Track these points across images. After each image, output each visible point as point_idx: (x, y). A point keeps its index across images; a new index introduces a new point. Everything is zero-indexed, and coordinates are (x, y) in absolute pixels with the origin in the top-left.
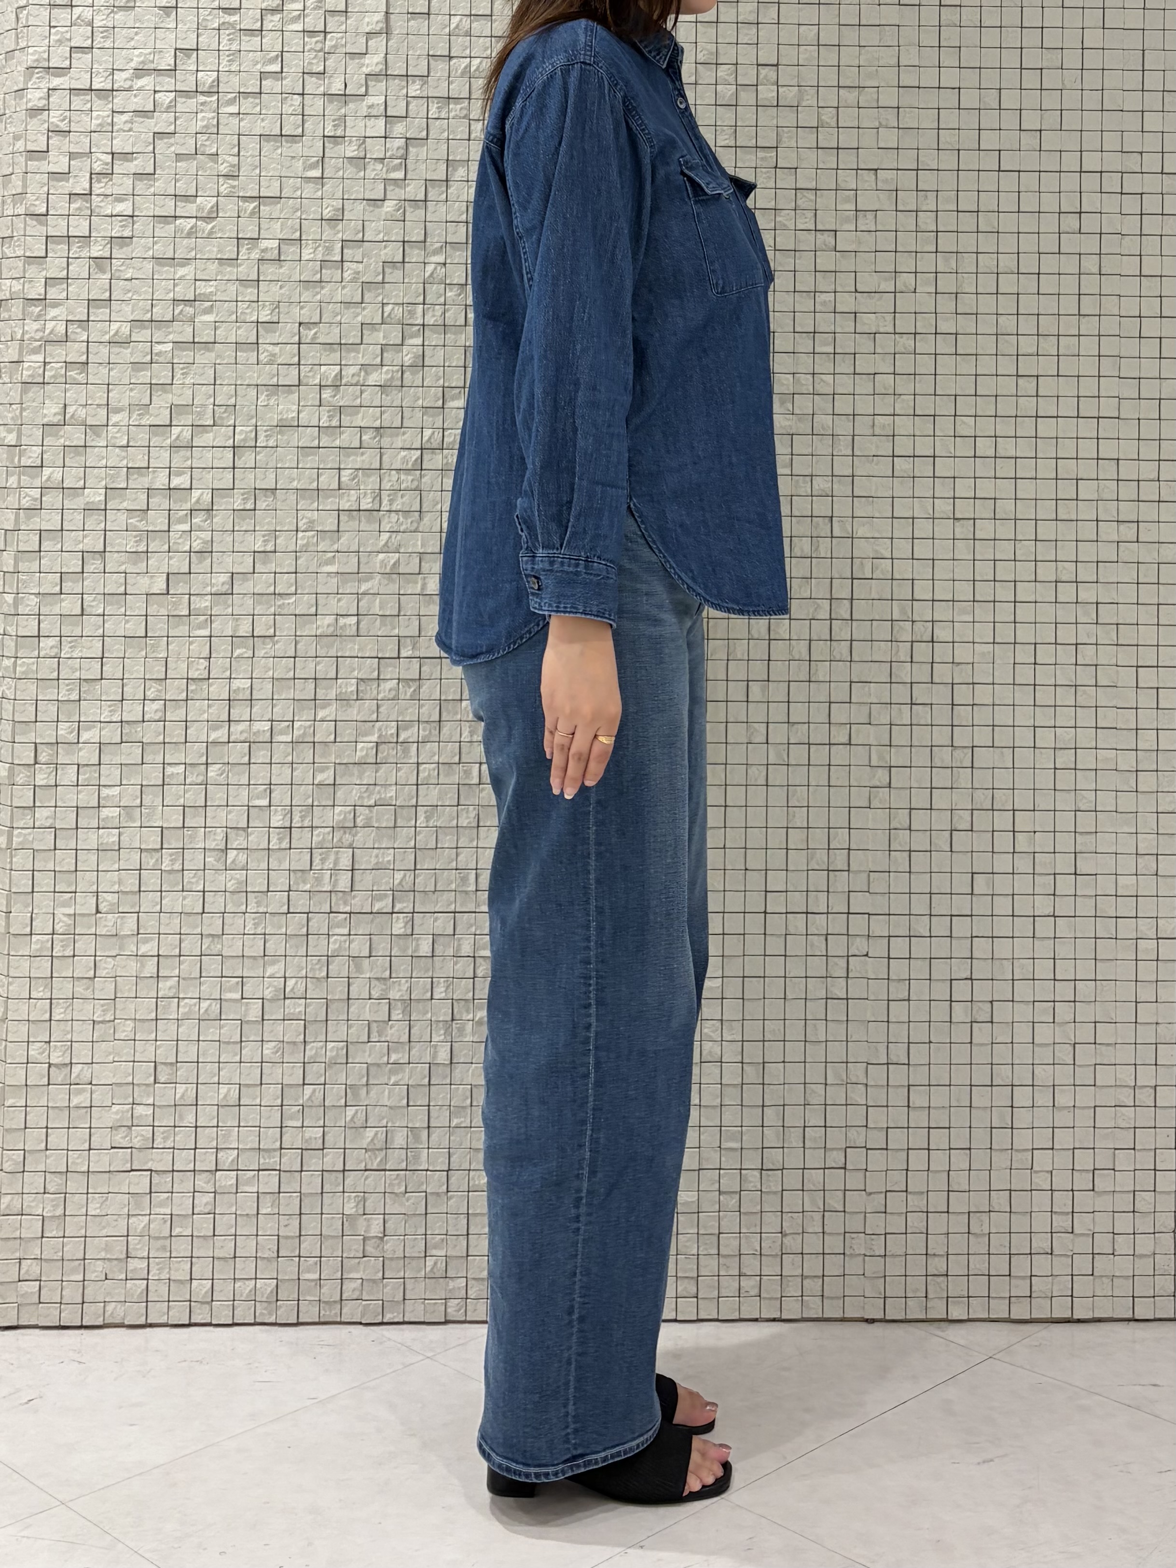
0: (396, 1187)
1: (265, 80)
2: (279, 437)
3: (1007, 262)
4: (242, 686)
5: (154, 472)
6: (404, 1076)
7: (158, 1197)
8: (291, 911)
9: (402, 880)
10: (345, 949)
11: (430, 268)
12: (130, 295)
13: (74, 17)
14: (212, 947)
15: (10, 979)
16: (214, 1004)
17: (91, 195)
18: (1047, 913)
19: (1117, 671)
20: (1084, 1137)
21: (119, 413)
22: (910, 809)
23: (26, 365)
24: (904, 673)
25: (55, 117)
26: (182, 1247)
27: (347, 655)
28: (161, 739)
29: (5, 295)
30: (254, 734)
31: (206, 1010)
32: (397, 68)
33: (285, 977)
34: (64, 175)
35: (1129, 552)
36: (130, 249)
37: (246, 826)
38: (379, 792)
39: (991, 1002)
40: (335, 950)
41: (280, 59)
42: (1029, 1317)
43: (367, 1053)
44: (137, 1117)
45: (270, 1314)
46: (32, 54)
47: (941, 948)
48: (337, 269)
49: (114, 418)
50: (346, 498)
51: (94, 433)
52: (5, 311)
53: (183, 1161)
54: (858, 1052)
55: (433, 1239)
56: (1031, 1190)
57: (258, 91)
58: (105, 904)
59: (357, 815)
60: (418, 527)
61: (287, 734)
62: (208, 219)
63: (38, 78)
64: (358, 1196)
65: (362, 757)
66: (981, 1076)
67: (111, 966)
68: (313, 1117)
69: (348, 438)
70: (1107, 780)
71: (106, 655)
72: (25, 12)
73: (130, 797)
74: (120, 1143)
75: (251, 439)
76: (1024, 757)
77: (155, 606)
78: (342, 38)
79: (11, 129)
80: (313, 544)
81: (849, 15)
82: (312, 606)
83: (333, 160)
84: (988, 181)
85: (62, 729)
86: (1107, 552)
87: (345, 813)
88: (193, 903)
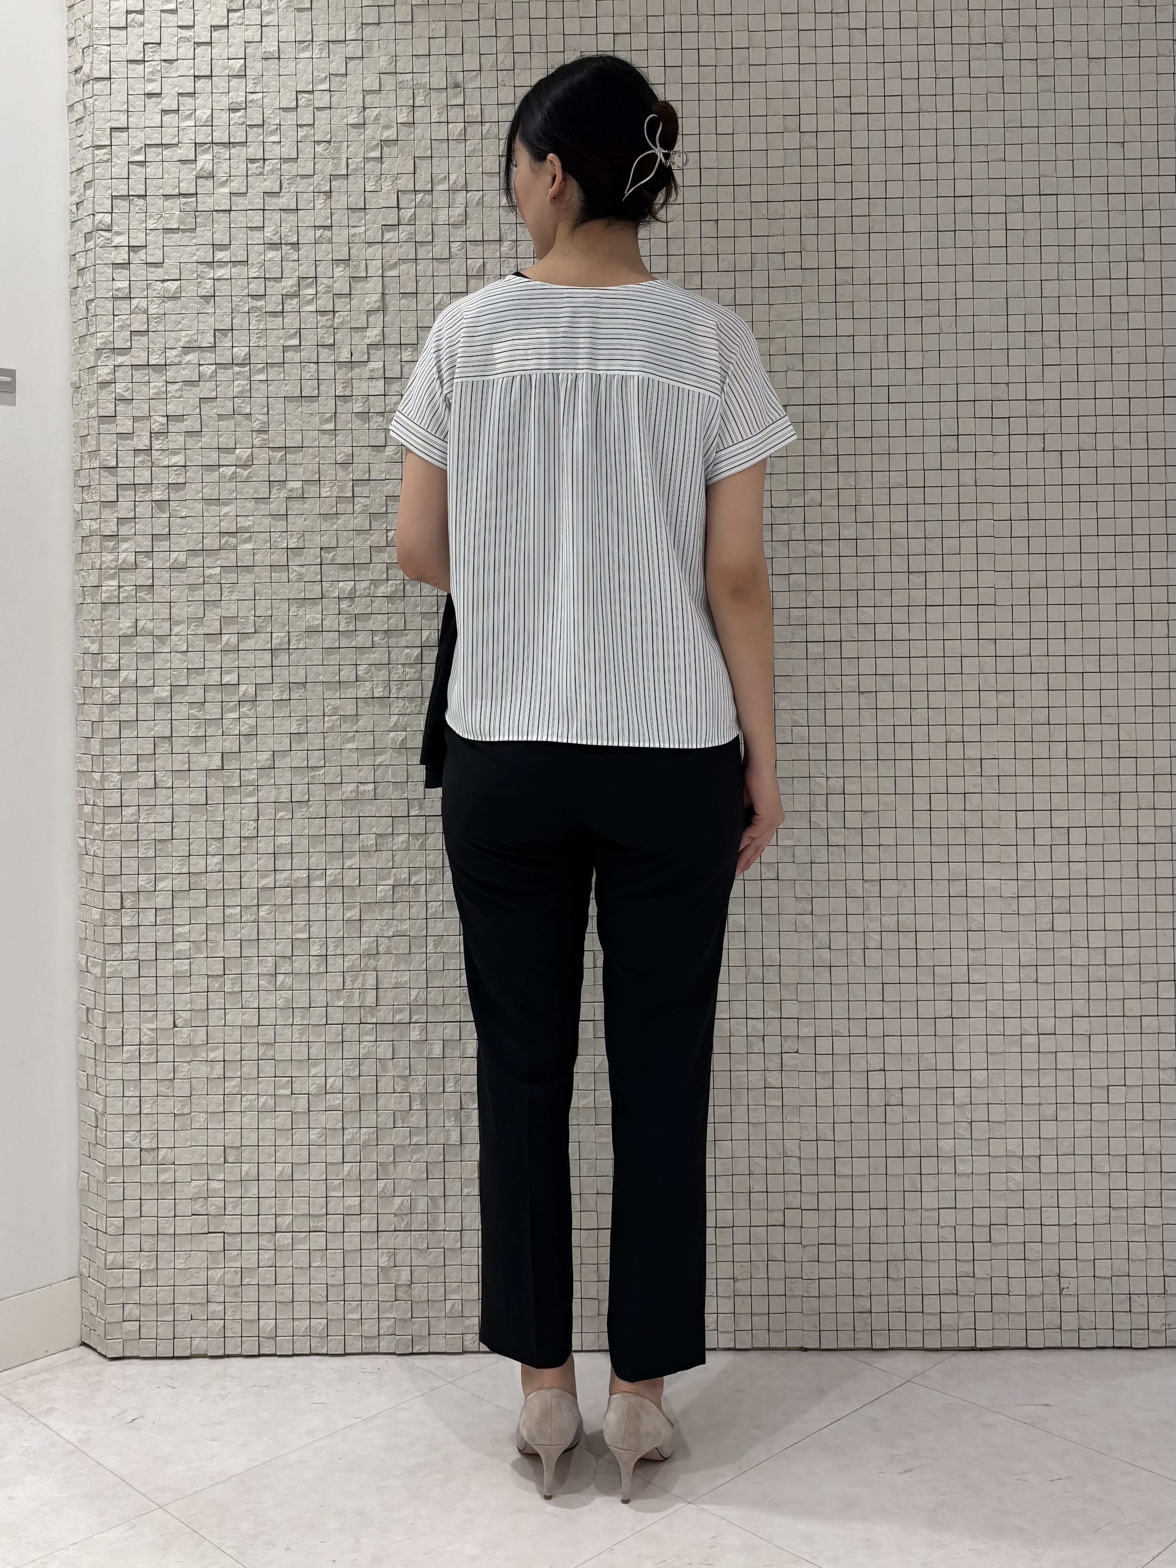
0: (420, 1244)
1: (287, 352)
2: (307, 640)
3: (898, 478)
4: (284, 842)
5: (209, 671)
6: (423, 1155)
7: (231, 1254)
8: (329, 1022)
9: (416, 997)
10: (373, 1053)
12: (185, 530)
13: (133, 307)
14: (267, 1053)
15: (107, 1082)
16: (270, 1099)
17: (151, 450)
18: (946, 1015)
19: (1000, 815)
20: (982, 1198)
21: (179, 625)
22: (830, 932)
23: (104, 589)
24: (821, 820)
25: (120, 388)
26: (251, 1294)
27: (367, 815)
28: (221, 886)
29: (86, 533)
30: (295, 880)
31: (264, 1104)
32: (393, 339)
33: (326, 1077)
34: (130, 435)
35: (1007, 716)
36: (183, 492)
37: (291, 955)
38: (396, 926)
39: (902, 1089)
40: (365, 1054)
41: (298, 335)
42: (939, 1347)
43: (393, 1138)
44: (212, 1190)
45: (322, 1347)
46: (100, 338)
47: (859, 1045)
48: (350, 503)
50: (362, 690)
51: (160, 641)
52: (86, 546)
53: (249, 1224)
54: (793, 1131)
55: (451, 1286)
56: (938, 1242)
57: (282, 361)
58: (180, 1020)
59: (379, 944)
61: (320, 880)
62: (245, 466)
63: (105, 357)
64: (390, 1252)
65: (382, 898)
66: (895, 1149)
67: (187, 1070)
68: (352, 1189)
69: (362, 639)
70: (994, 905)
71: (175, 820)
72: (93, 304)
73: (198, 933)
74: (198, 1211)
75: (285, 643)
76: (924, 888)
77: (213, 779)
78: (347, 315)
79: (86, 399)
80: (337, 726)
81: (760, 279)
82: (338, 777)
83: (343, 416)
84: (881, 411)
85: (142, 880)
86: (989, 716)
87: (370, 943)
88: (250, 1017)
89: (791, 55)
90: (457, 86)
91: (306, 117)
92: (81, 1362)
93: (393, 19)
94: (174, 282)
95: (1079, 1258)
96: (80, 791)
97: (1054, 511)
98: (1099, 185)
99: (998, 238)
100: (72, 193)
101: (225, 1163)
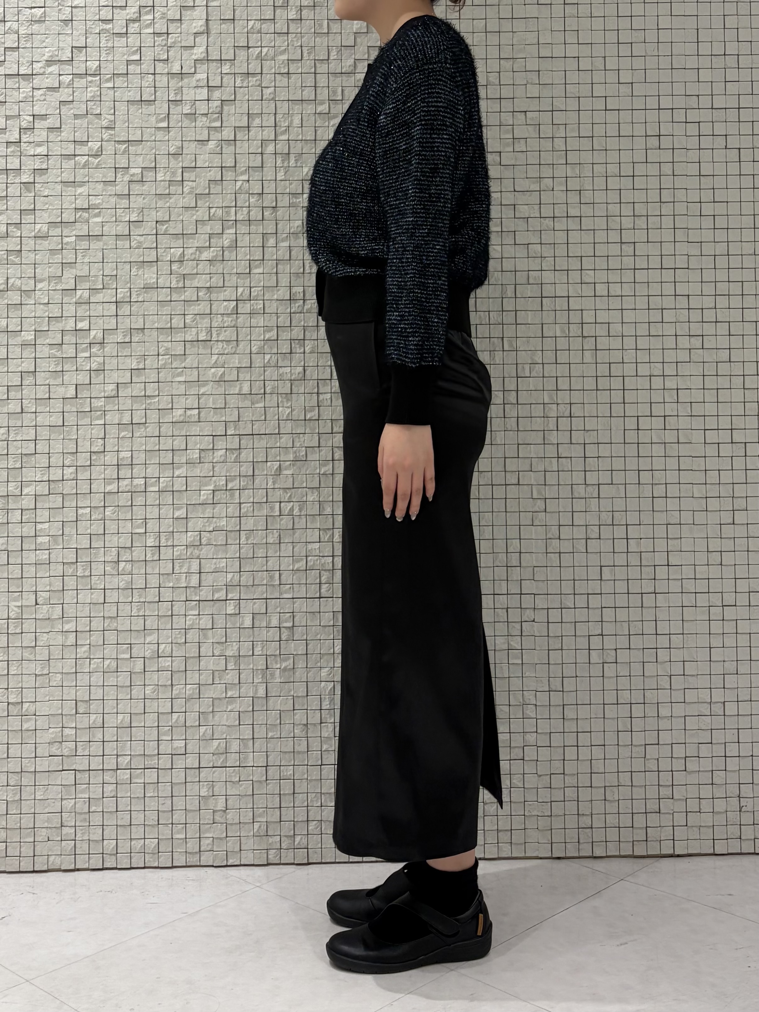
0: (233, 778)
1: (130, 65)
2: (145, 295)
3: (613, 169)
4: (126, 456)
5: (66, 320)
6: (236, 706)
7: (81, 787)
8: (161, 600)
9: (231, 579)
10: (196, 624)
11: (239, 184)
12: (47, 206)
13: (6, 28)
14: (111, 625)
16: (113, 662)
17: (20, 142)
18: (650, 591)
19: (692, 433)
20: (679, 736)
21: (42, 282)
22: (560, 525)
24: (553, 438)
26: (96, 819)
27: (192, 434)
28: (74, 491)
30: (135, 486)
31: (108, 666)
32: (215, 55)
33: (158, 644)
34: (3, 130)
35: (697, 355)
36: (46, 176)
37: (130, 546)
38: (216, 523)
39: (616, 650)
40: (190, 625)
41: (139, 52)
42: (645, 854)
43: (212, 692)
44: (66, 736)
45: (154, 861)
47: (581, 615)
48: (179, 186)
49: (39, 286)
50: (189, 333)
51: (27, 296)
53: (96, 763)
54: (530, 684)
55: (258, 811)
56: (645, 771)
57: (126, 72)
58: (41, 599)
59: (202, 537)
60: (236, 351)
61: (155, 486)
62: (96, 156)
64: (209, 784)
65: (205, 500)
66: (610, 698)
67: (45, 639)
68: (179, 734)
69: (189, 294)
70: (686, 504)
71: (38, 438)
73: (56, 529)
74: (55, 753)
75: (127, 297)
76: (632, 491)
77: (69, 406)
78: (179, 37)
80: (169, 363)
81: (505, 12)
82: (170, 403)
83: (175, 116)
84: (599, 117)
85: (11, 487)
86: (683, 356)
87: (194, 536)
88: (98, 597)
94: (39, 9)
95: (755, 782)
97: (733, 195)
101: (76, 714)
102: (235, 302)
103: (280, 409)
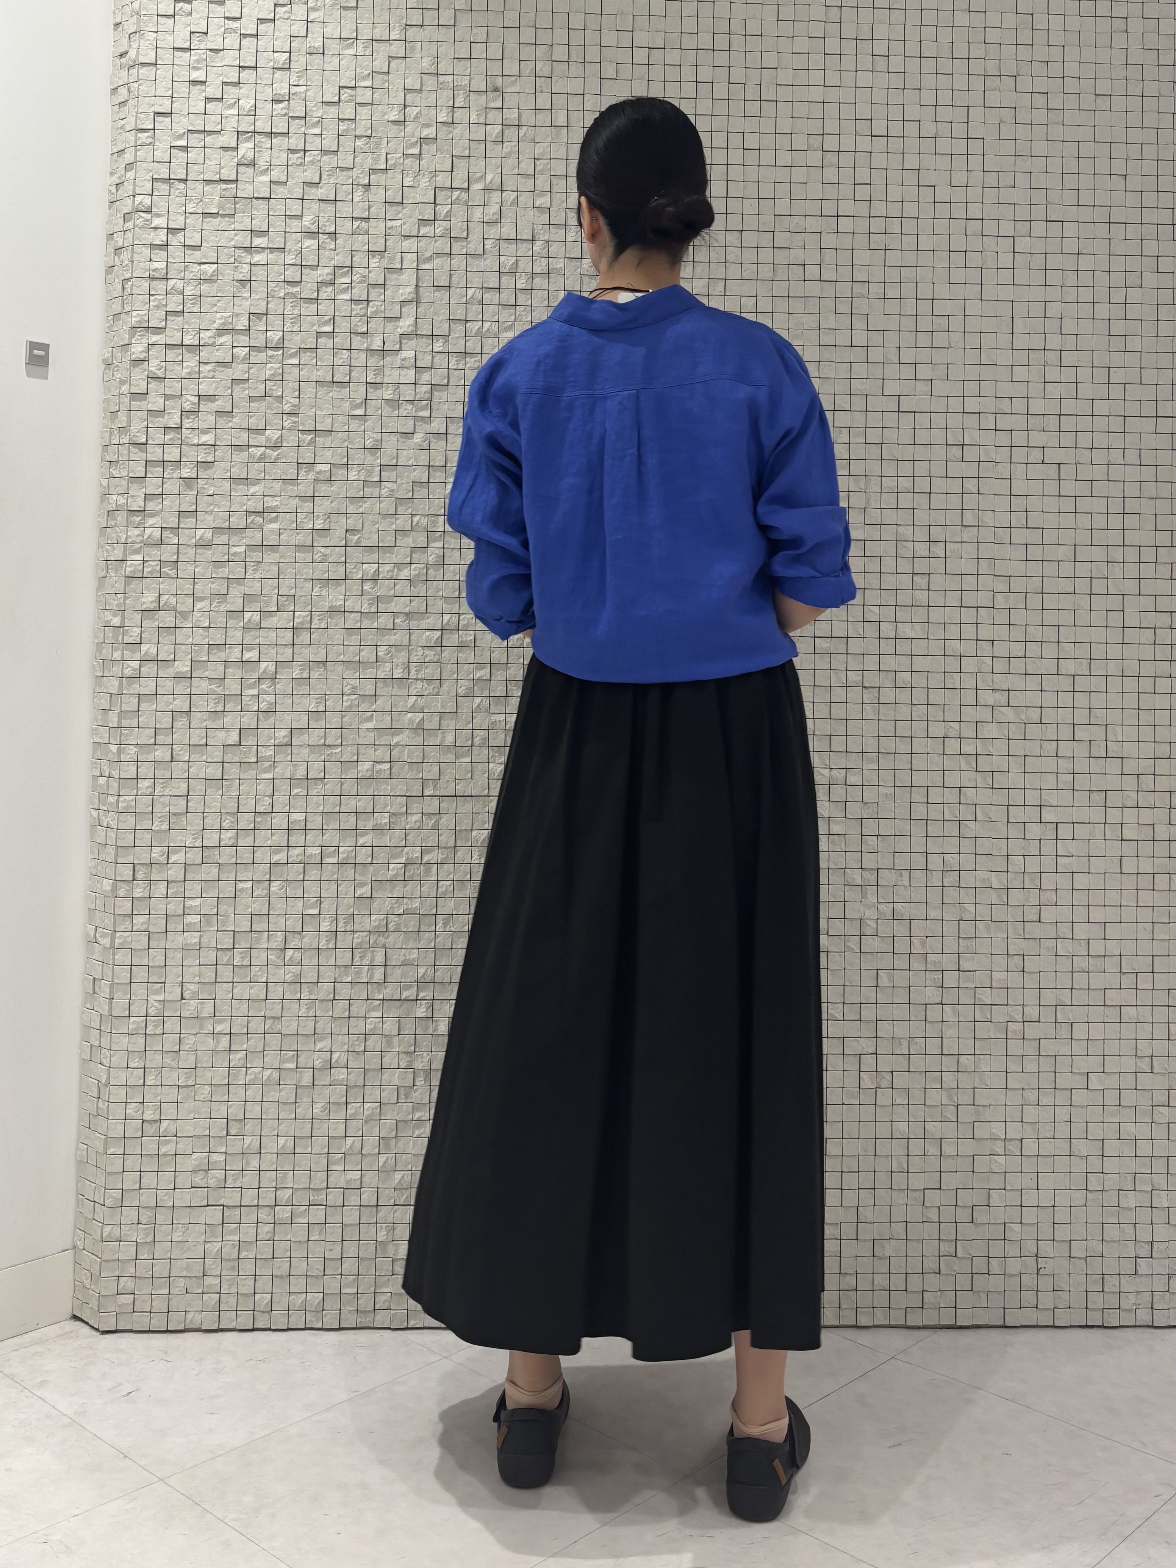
1: (320, 338)
2: (329, 620)
3: (905, 483)
4: (298, 818)
5: (230, 648)
7: (229, 1227)
8: (336, 998)
9: (424, 974)
10: (379, 1028)
12: (212, 507)
13: (169, 288)
14: (274, 1027)
15: (112, 1053)
16: (274, 1073)
17: (181, 428)
18: (937, 1001)
19: (992, 810)
20: (966, 1180)
21: (202, 601)
23: (129, 563)
25: (153, 367)
26: (248, 1267)
27: (382, 794)
28: (234, 860)
29: (112, 507)
30: (308, 857)
31: (269, 1077)
32: (425, 329)
33: (331, 1051)
34: (161, 413)
35: (1002, 714)
36: (212, 471)
37: (301, 931)
38: (407, 903)
39: (892, 1072)
40: (371, 1030)
41: (332, 322)
42: (920, 1324)
43: (396, 1113)
44: (213, 1163)
45: (318, 1321)
46: (135, 317)
47: (852, 1029)
48: (376, 488)
50: (381, 668)
51: (181, 616)
52: (111, 520)
53: (249, 1197)
56: (923, 1222)
57: (315, 347)
58: (188, 992)
59: (389, 921)
60: (438, 692)
61: (333, 857)
62: (275, 447)
63: (140, 336)
64: (389, 1226)
65: (394, 875)
66: (883, 1130)
67: (192, 1042)
68: (353, 1163)
69: (383, 621)
70: (984, 896)
71: (190, 793)
72: (130, 283)
73: (209, 906)
74: (198, 1183)
75: (307, 622)
76: (919, 877)
77: (230, 754)
78: (381, 305)
79: (118, 376)
80: (356, 705)
81: (780, 289)
82: (355, 755)
83: (373, 402)
84: (891, 419)
85: (155, 853)
86: (985, 714)
87: (380, 920)
88: (258, 991)
89: (816, 77)
90: (496, 90)
91: (348, 111)
92: (73, 1335)
93: (436, 23)
94: (210, 265)
95: (1056, 1238)
96: (95, 763)
97: (1050, 520)
98: (1101, 214)
99: (1006, 260)
100: (112, 174)
101: (227, 1135)
102: (440, 632)
103: (491, 765)
